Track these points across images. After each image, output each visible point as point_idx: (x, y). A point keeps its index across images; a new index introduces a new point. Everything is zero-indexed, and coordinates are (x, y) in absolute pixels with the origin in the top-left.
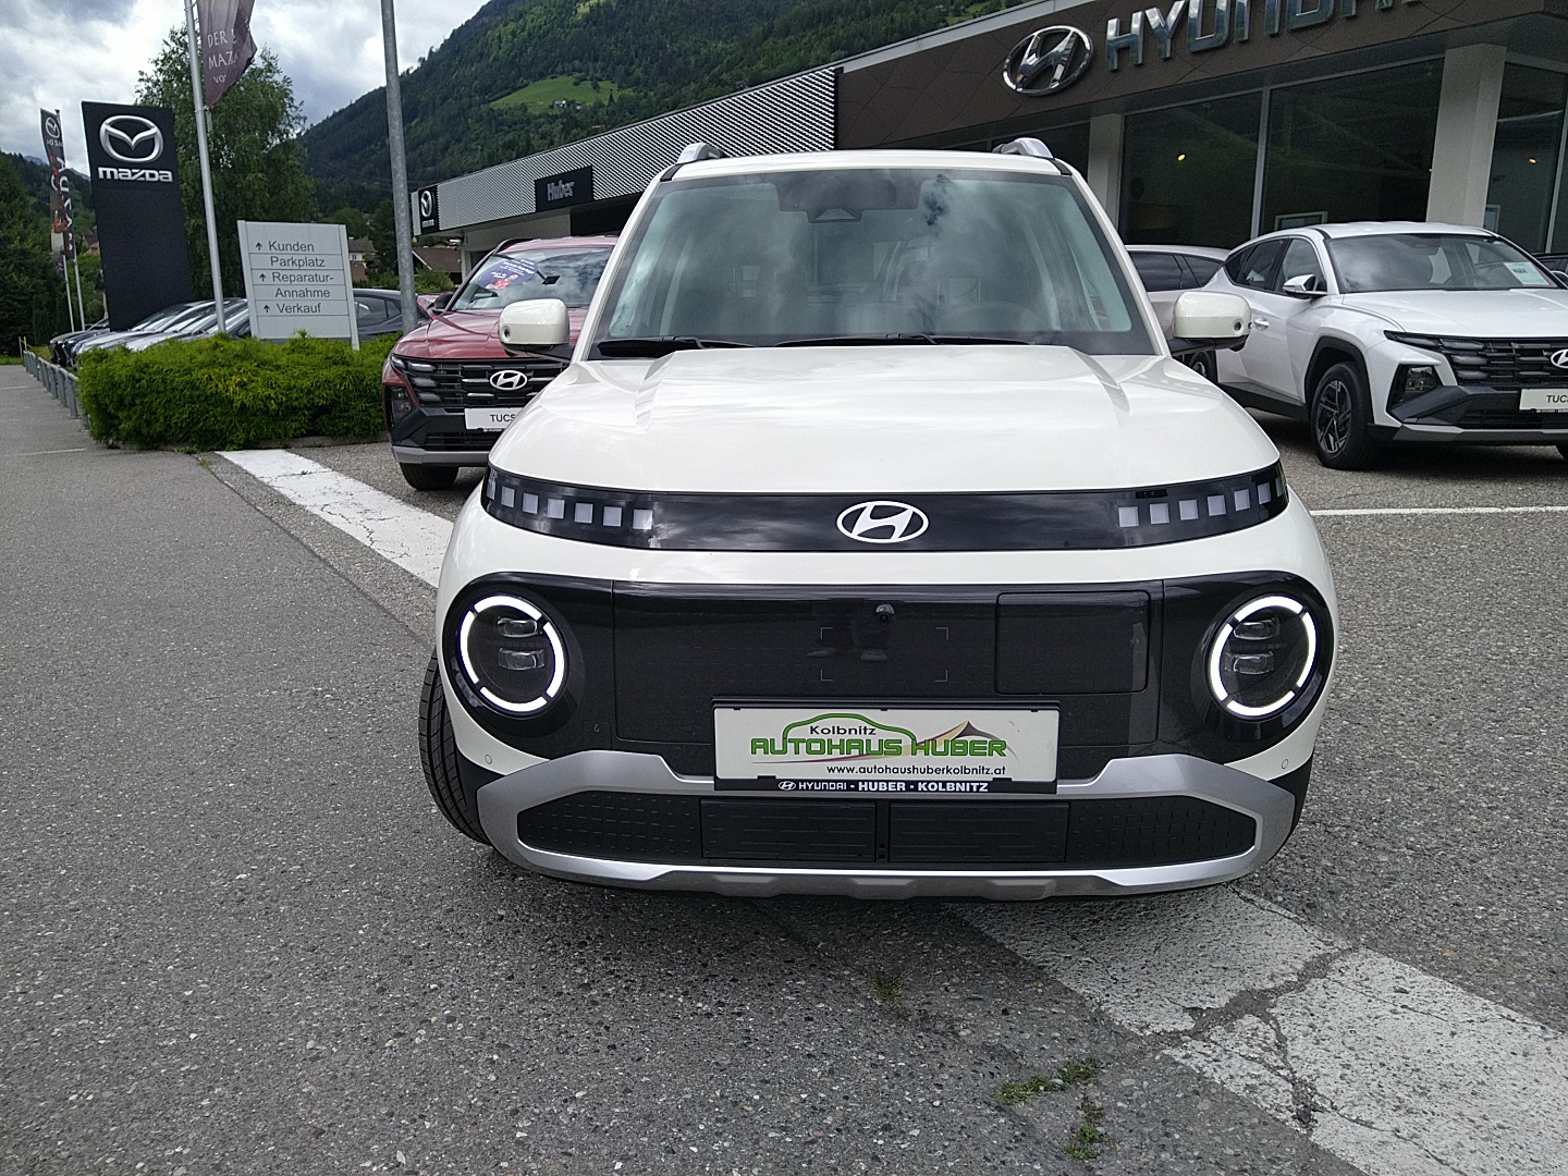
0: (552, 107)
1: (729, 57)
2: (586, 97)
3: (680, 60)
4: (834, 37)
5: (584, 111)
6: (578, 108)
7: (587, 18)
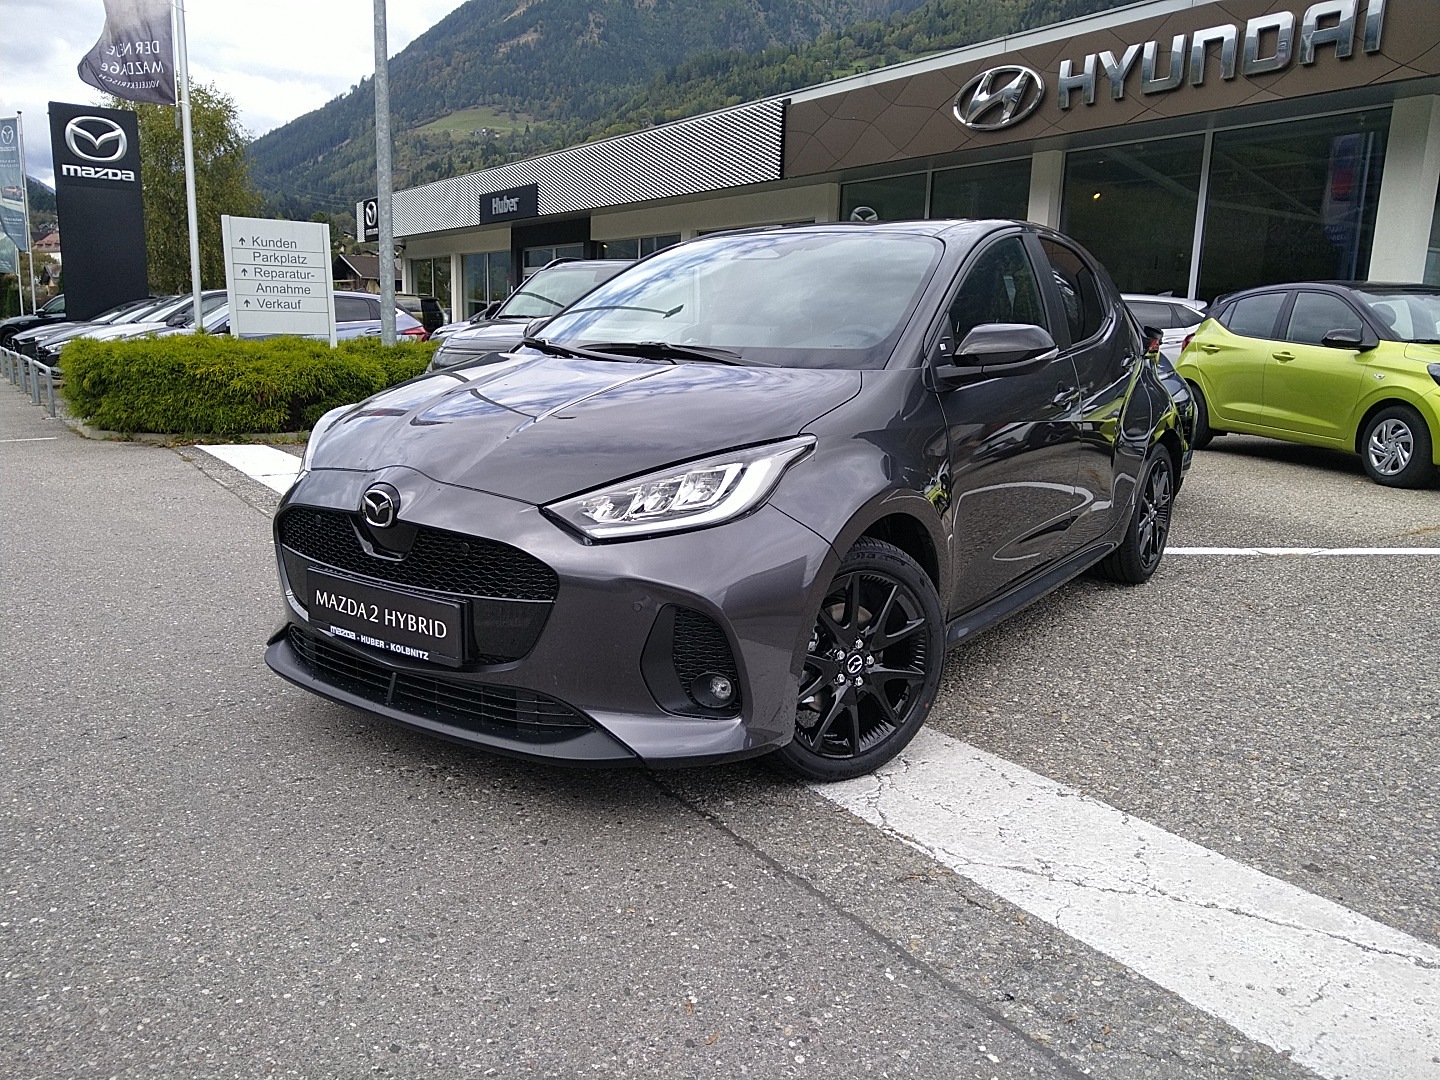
0: (473, 134)
1: (636, 97)
2: (504, 128)
3: (591, 99)
4: (730, 84)
5: (502, 138)
6: (497, 136)
7: (508, 57)
